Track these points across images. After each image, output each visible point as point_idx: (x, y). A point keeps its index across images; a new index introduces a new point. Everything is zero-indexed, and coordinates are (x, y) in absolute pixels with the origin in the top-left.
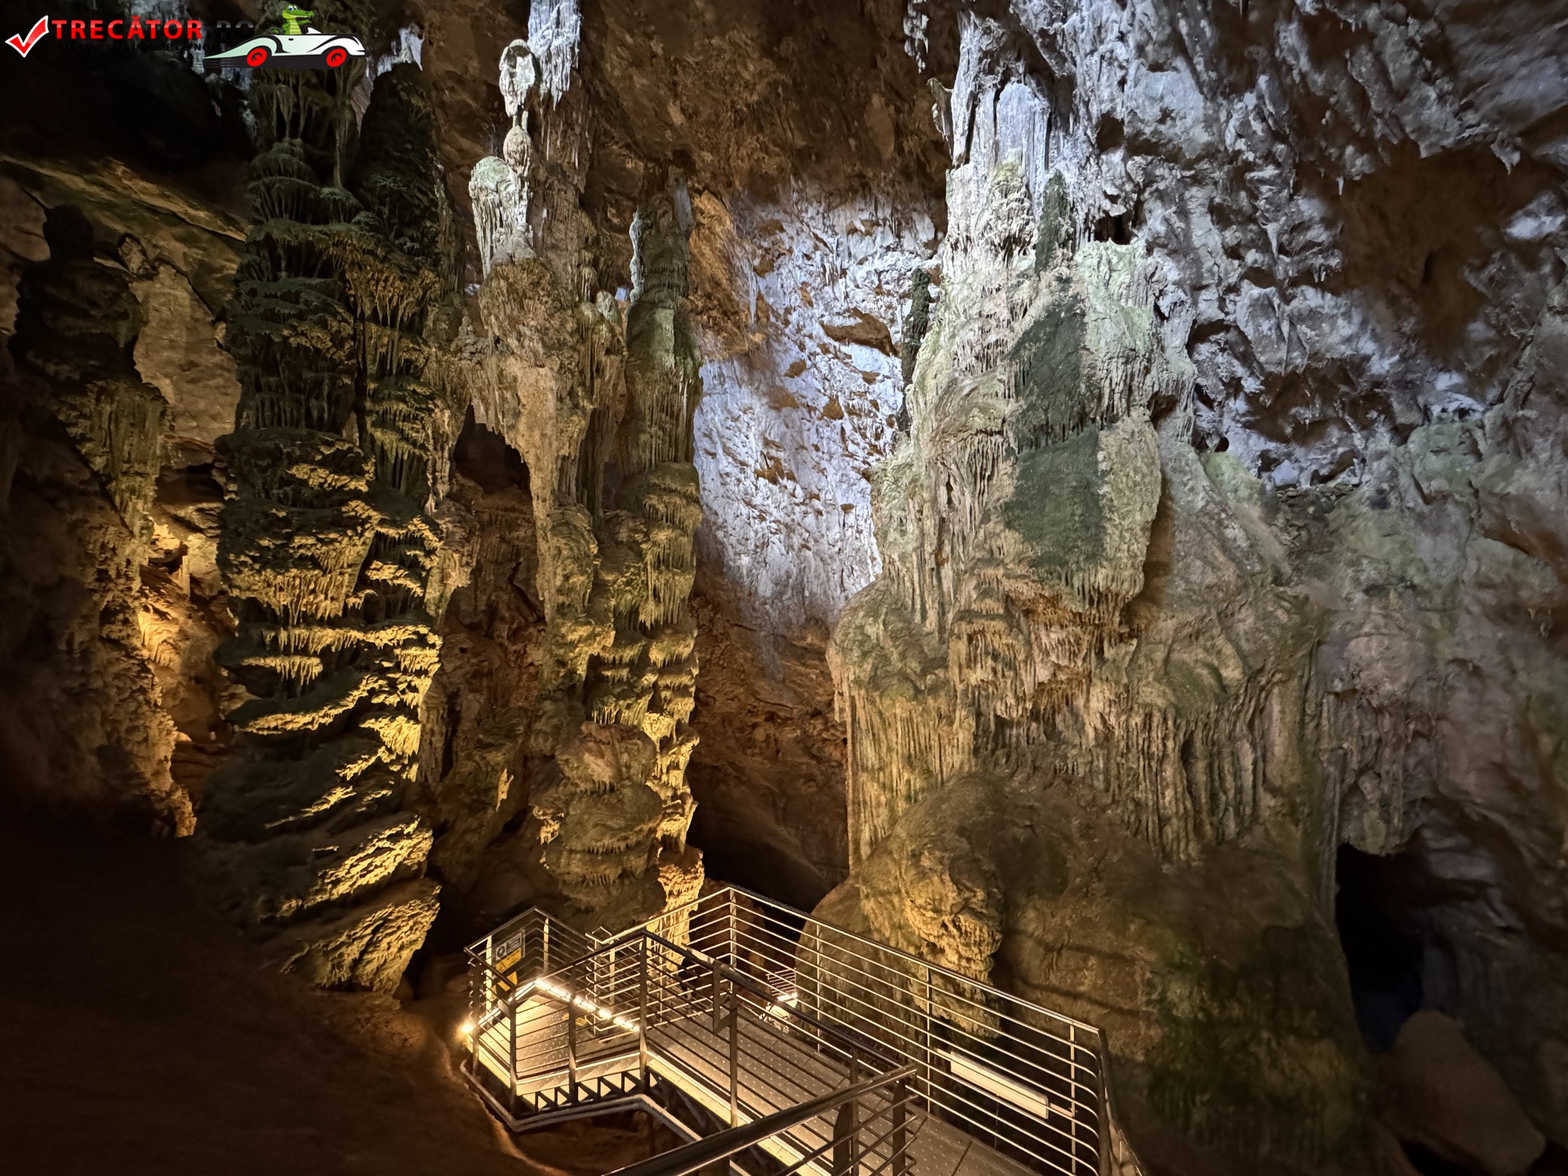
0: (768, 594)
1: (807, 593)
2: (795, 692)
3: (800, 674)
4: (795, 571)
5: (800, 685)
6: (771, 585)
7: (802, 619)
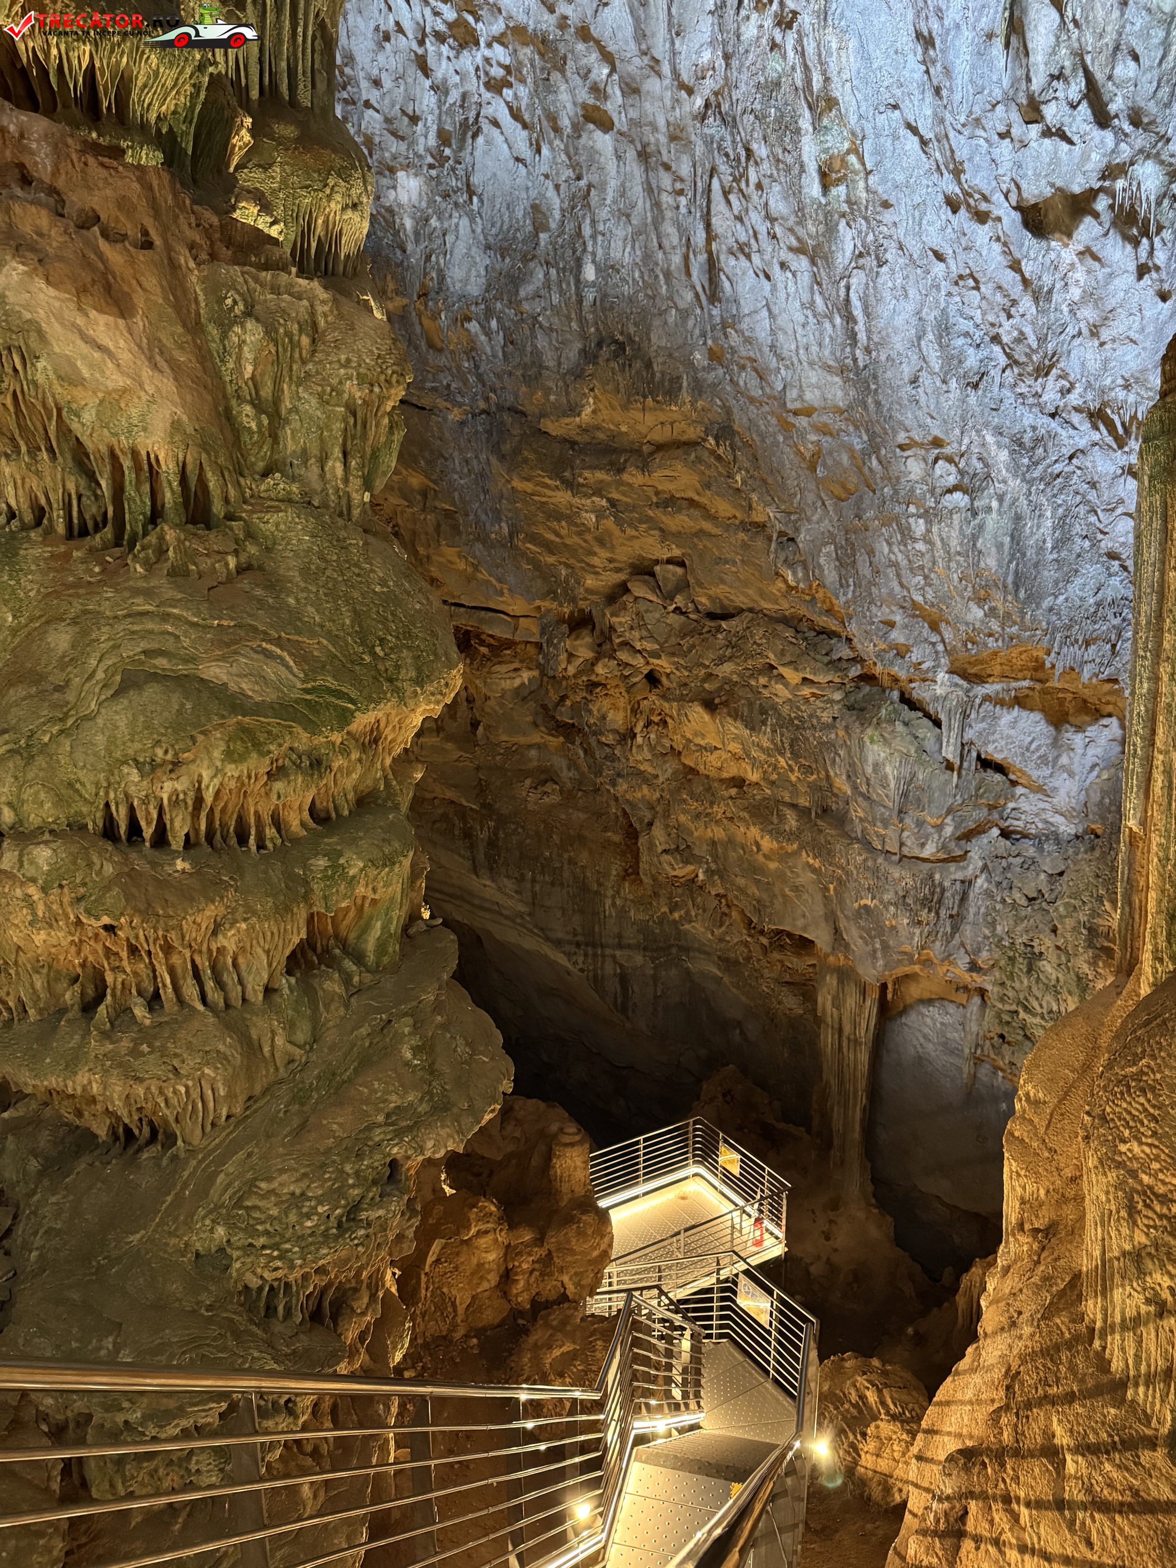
0: (475, 288)
1: (589, 273)
2: (537, 565)
3: (556, 515)
4: (555, 203)
5: (550, 548)
6: (483, 260)
7: (573, 352)
